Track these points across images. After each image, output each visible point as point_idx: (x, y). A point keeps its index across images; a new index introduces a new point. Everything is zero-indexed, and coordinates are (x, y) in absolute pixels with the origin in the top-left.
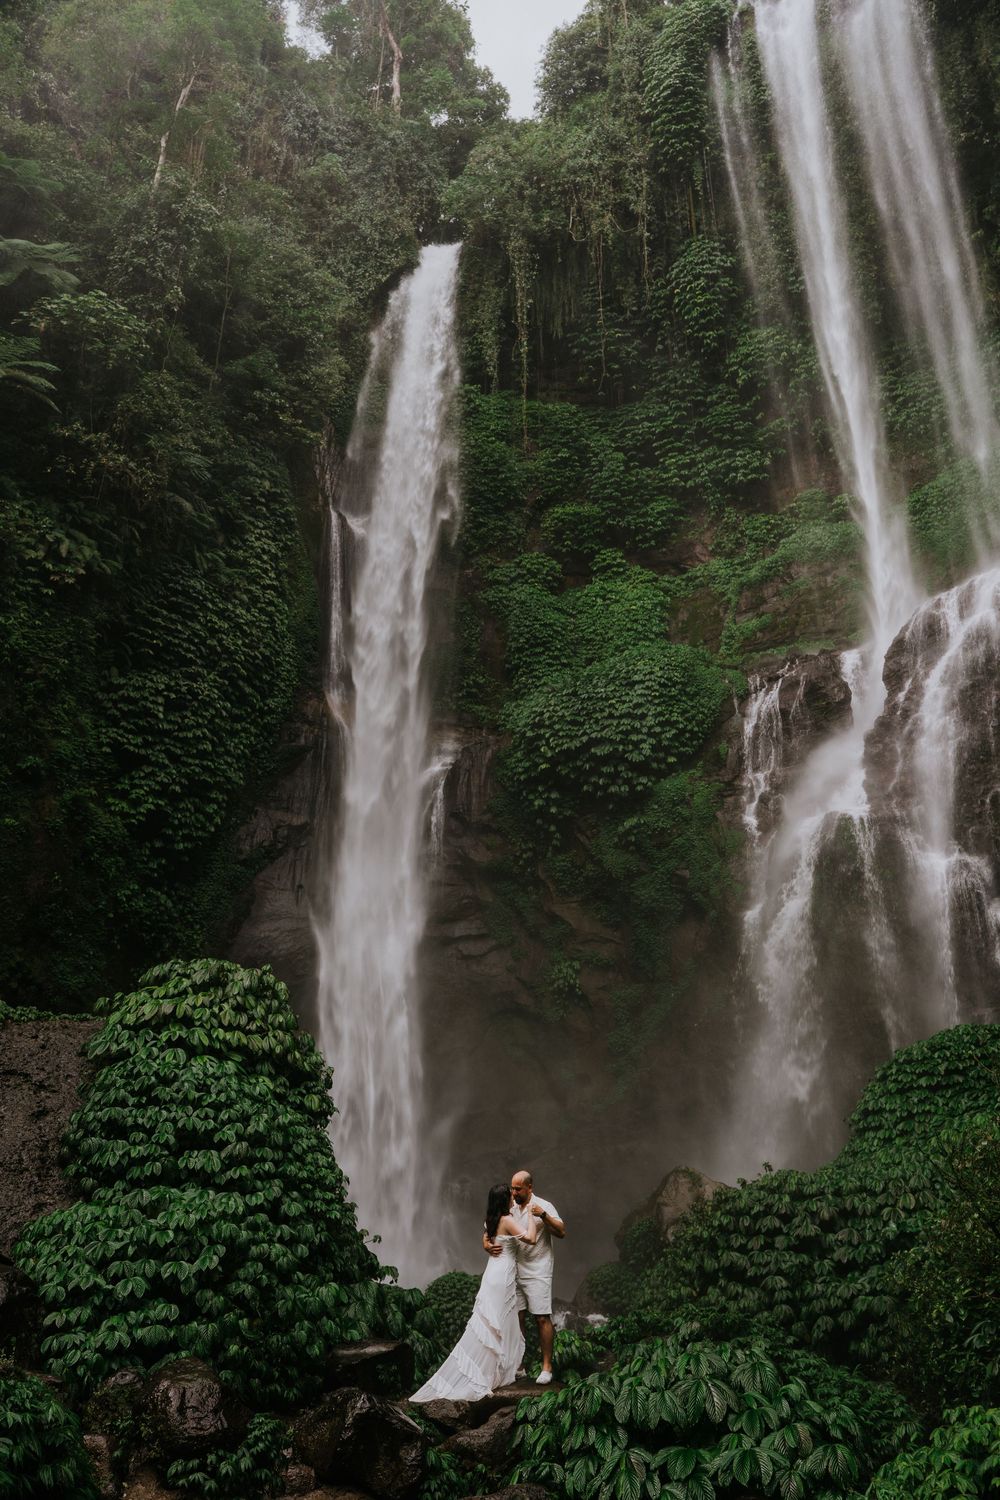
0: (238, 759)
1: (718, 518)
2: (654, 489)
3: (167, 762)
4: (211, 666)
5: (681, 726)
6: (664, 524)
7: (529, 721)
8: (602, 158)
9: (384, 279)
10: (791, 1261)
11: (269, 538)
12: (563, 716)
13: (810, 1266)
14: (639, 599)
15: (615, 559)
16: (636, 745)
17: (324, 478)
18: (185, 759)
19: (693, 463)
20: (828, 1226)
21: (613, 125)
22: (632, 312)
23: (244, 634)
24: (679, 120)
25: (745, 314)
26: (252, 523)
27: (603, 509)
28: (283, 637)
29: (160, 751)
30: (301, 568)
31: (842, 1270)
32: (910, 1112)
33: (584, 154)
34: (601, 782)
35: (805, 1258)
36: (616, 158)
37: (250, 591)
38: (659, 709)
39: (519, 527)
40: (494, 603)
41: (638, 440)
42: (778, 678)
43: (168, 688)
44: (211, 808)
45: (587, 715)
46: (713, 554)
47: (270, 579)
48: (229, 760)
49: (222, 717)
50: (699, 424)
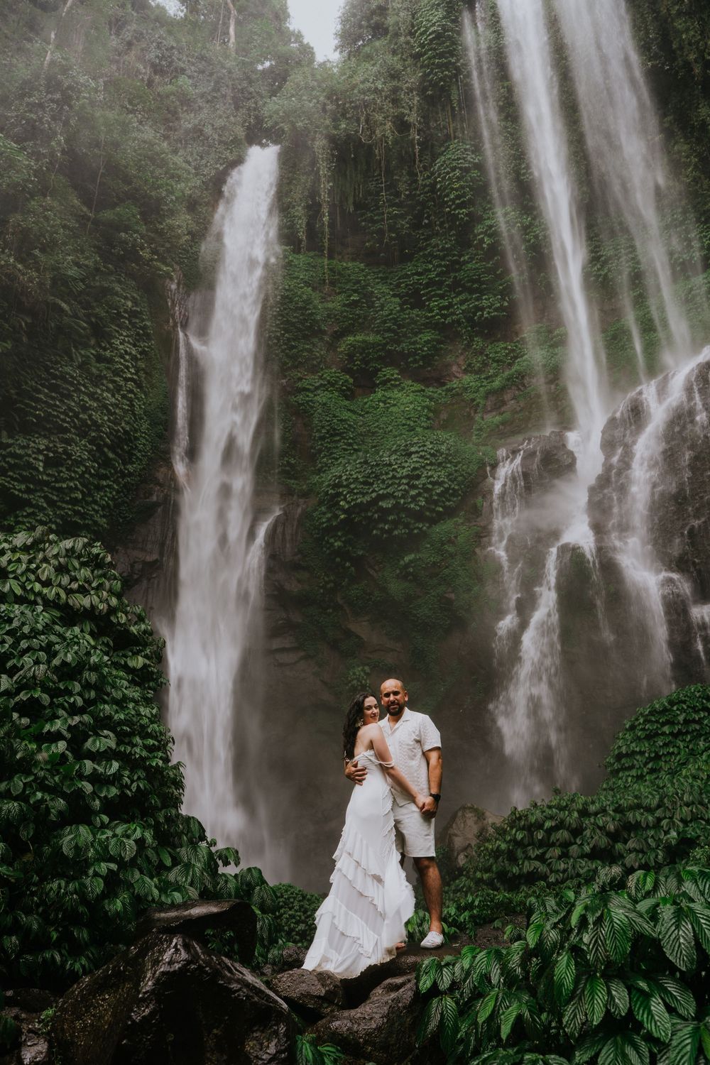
0: (103, 508)
1: (469, 346)
2: (423, 324)
3: (45, 505)
4: (83, 435)
5: (446, 486)
6: (429, 350)
7: (331, 482)
8: (384, 83)
9: (221, 168)
10: (586, 866)
11: (130, 344)
12: (357, 478)
14: (411, 403)
15: (392, 375)
16: (414, 498)
17: (174, 309)
18: (60, 504)
19: (451, 305)
21: (394, 61)
22: (405, 195)
23: (110, 413)
24: (441, 55)
25: (487, 198)
26: (118, 332)
27: (384, 338)
28: (141, 419)
29: (40, 497)
30: (155, 369)
32: (657, 753)
33: (371, 80)
34: (386, 528)
35: (598, 863)
36: (395, 83)
37: (115, 382)
38: (430, 473)
39: (321, 350)
40: (303, 404)
41: (410, 289)
42: (519, 450)
43: (48, 449)
45: (376, 477)
46: (465, 371)
47: (132, 374)
48: (96, 507)
49: (90, 473)
50: (455, 277)
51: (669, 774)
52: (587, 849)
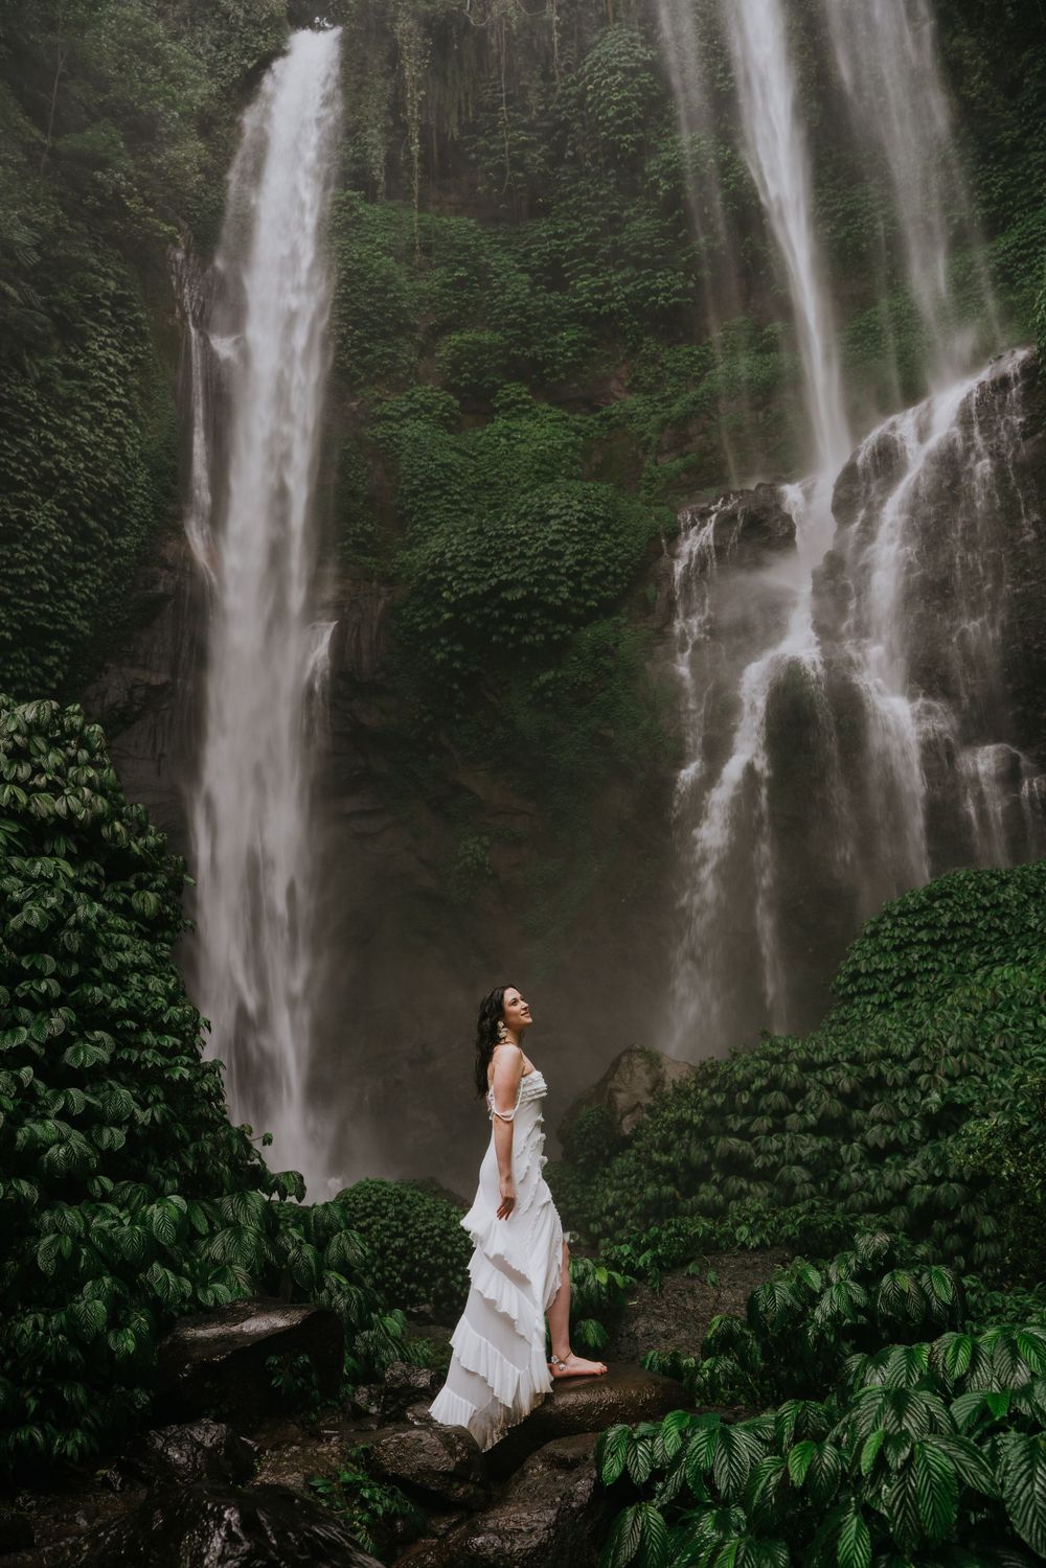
0: (83, 604)
1: (634, 350)
2: (566, 316)
4: (48, 493)
5: (601, 567)
6: (575, 355)
7: (429, 562)
9: (250, 66)
10: (810, 1146)
11: (115, 348)
12: (468, 556)
13: (835, 1153)
14: (548, 438)
15: (519, 394)
16: (554, 585)
17: (181, 291)
18: (17, 600)
19: (607, 287)
20: (850, 1100)
22: (537, 110)
23: (87, 457)
25: (666, 116)
26: (95, 329)
27: (506, 337)
28: (136, 465)
30: (155, 387)
31: (875, 1156)
32: (909, 971)
34: (512, 631)
35: (827, 1141)
37: (93, 408)
38: (578, 547)
39: (410, 355)
40: (383, 440)
41: (544, 260)
42: (712, 513)
44: (51, 661)
45: (496, 554)
46: (630, 390)
47: (118, 395)
48: (72, 604)
49: (61, 552)
50: (614, 242)
51: (926, 1000)
52: (811, 1118)
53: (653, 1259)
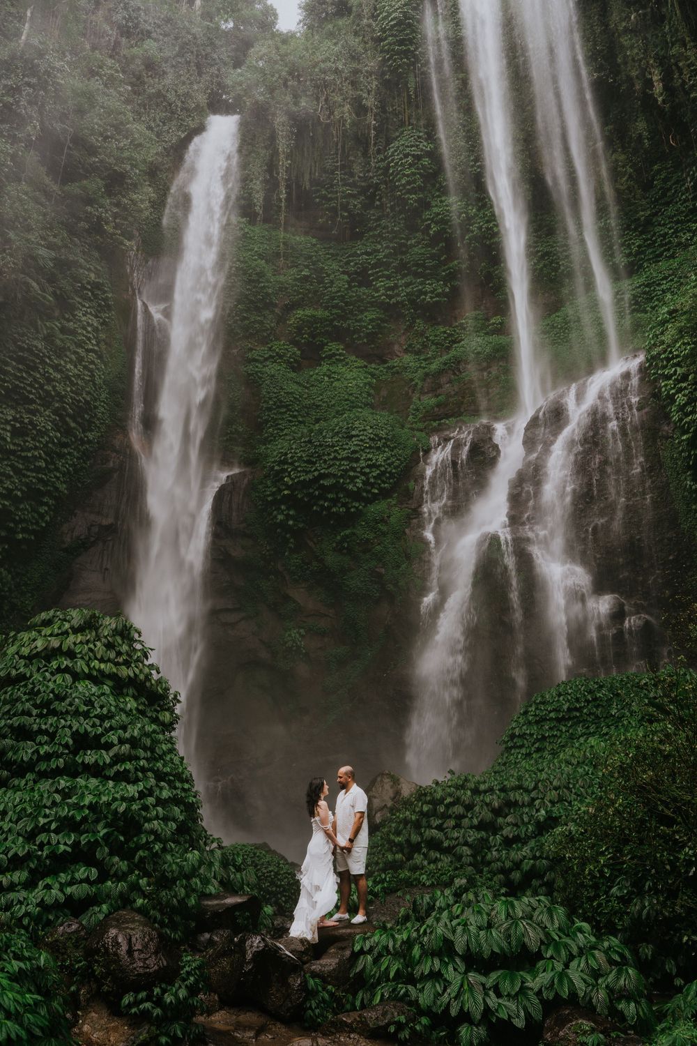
0: (64, 475)
1: (410, 327)
2: (369, 303)
3: (12, 473)
4: (46, 405)
5: (383, 469)
6: (373, 328)
7: (277, 459)
8: (345, 64)
9: (183, 136)
10: (473, 836)
11: (92, 315)
12: (301, 456)
13: (487, 840)
14: (354, 379)
15: (338, 350)
16: (353, 479)
17: (132, 275)
18: (25, 472)
19: (396, 286)
20: (497, 812)
21: (354, 42)
22: (359, 177)
23: (72, 384)
24: (401, 42)
25: (438, 185)
26: (80, 303)
27: (332, 314)
28: (100, 388)
29: (7, 465)
30: (115, 339)
31: (508, 843)
32: (543, 736)
33: (332, 60)
34: (326, 505)
35: (483, 834)
36: (354, 65)
37: (77, 353)
38: (368, 457)
39: (271, 322)
40: (252, 375)
41: (358, 268)
42: (450, 439)
43: (15, 419)
44: (43, 509)
45: (318, 456)
46: (406, 351)
47: (93, 345)
48: (58, 475)
49: (53, 443)
50: (402, 260)
51: (551, 754)
52: (475, 821)
53: (382, 888)
